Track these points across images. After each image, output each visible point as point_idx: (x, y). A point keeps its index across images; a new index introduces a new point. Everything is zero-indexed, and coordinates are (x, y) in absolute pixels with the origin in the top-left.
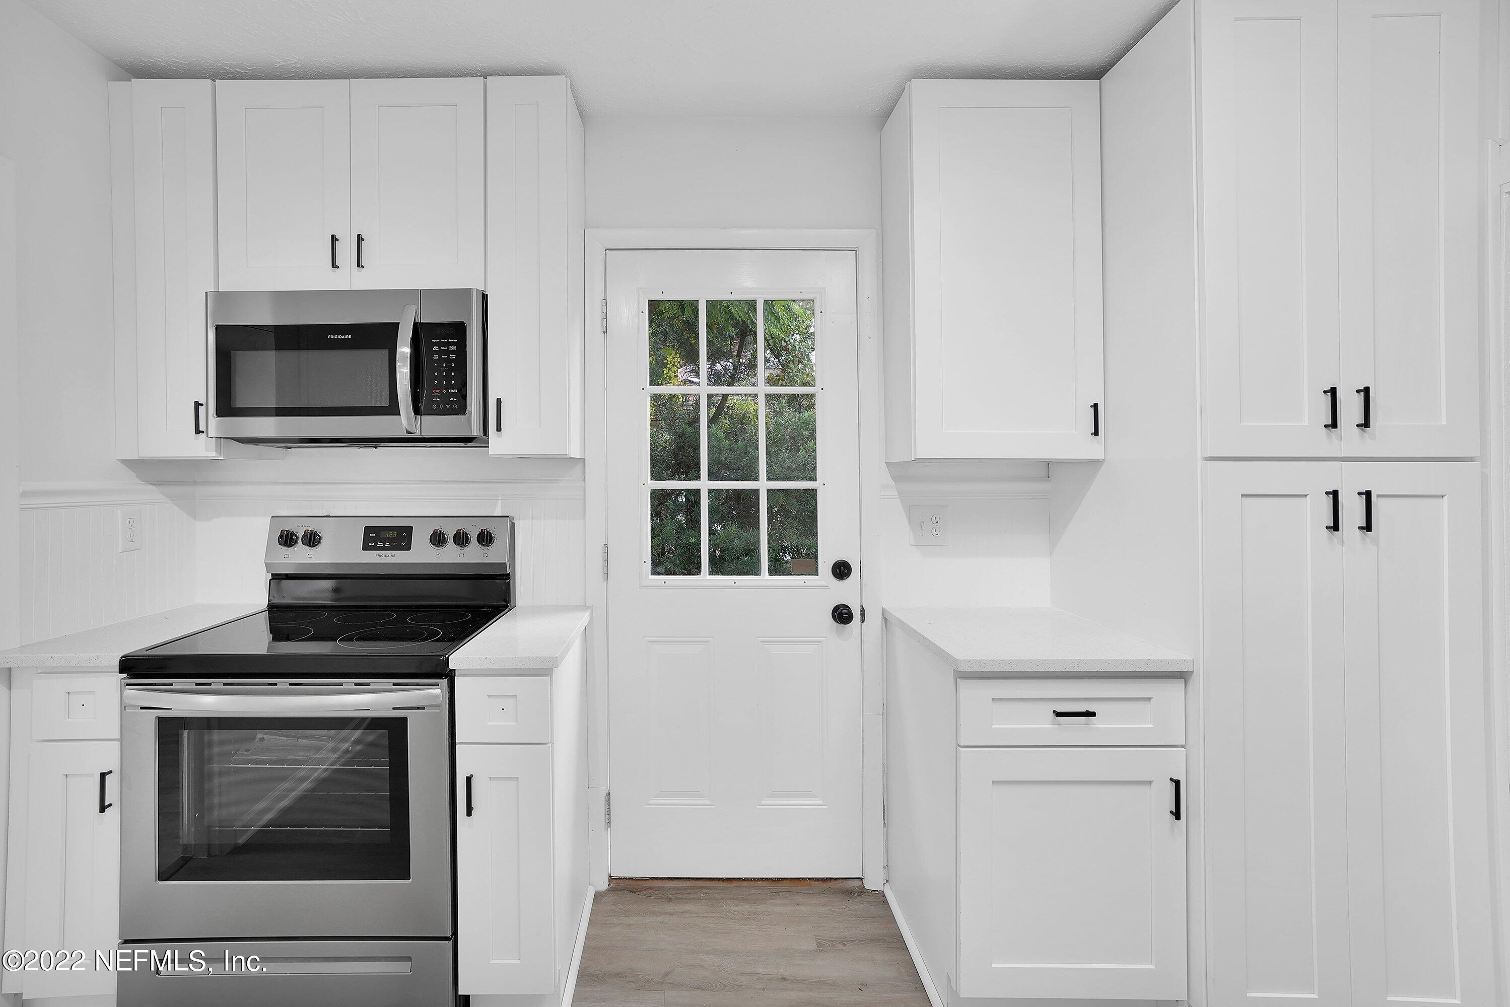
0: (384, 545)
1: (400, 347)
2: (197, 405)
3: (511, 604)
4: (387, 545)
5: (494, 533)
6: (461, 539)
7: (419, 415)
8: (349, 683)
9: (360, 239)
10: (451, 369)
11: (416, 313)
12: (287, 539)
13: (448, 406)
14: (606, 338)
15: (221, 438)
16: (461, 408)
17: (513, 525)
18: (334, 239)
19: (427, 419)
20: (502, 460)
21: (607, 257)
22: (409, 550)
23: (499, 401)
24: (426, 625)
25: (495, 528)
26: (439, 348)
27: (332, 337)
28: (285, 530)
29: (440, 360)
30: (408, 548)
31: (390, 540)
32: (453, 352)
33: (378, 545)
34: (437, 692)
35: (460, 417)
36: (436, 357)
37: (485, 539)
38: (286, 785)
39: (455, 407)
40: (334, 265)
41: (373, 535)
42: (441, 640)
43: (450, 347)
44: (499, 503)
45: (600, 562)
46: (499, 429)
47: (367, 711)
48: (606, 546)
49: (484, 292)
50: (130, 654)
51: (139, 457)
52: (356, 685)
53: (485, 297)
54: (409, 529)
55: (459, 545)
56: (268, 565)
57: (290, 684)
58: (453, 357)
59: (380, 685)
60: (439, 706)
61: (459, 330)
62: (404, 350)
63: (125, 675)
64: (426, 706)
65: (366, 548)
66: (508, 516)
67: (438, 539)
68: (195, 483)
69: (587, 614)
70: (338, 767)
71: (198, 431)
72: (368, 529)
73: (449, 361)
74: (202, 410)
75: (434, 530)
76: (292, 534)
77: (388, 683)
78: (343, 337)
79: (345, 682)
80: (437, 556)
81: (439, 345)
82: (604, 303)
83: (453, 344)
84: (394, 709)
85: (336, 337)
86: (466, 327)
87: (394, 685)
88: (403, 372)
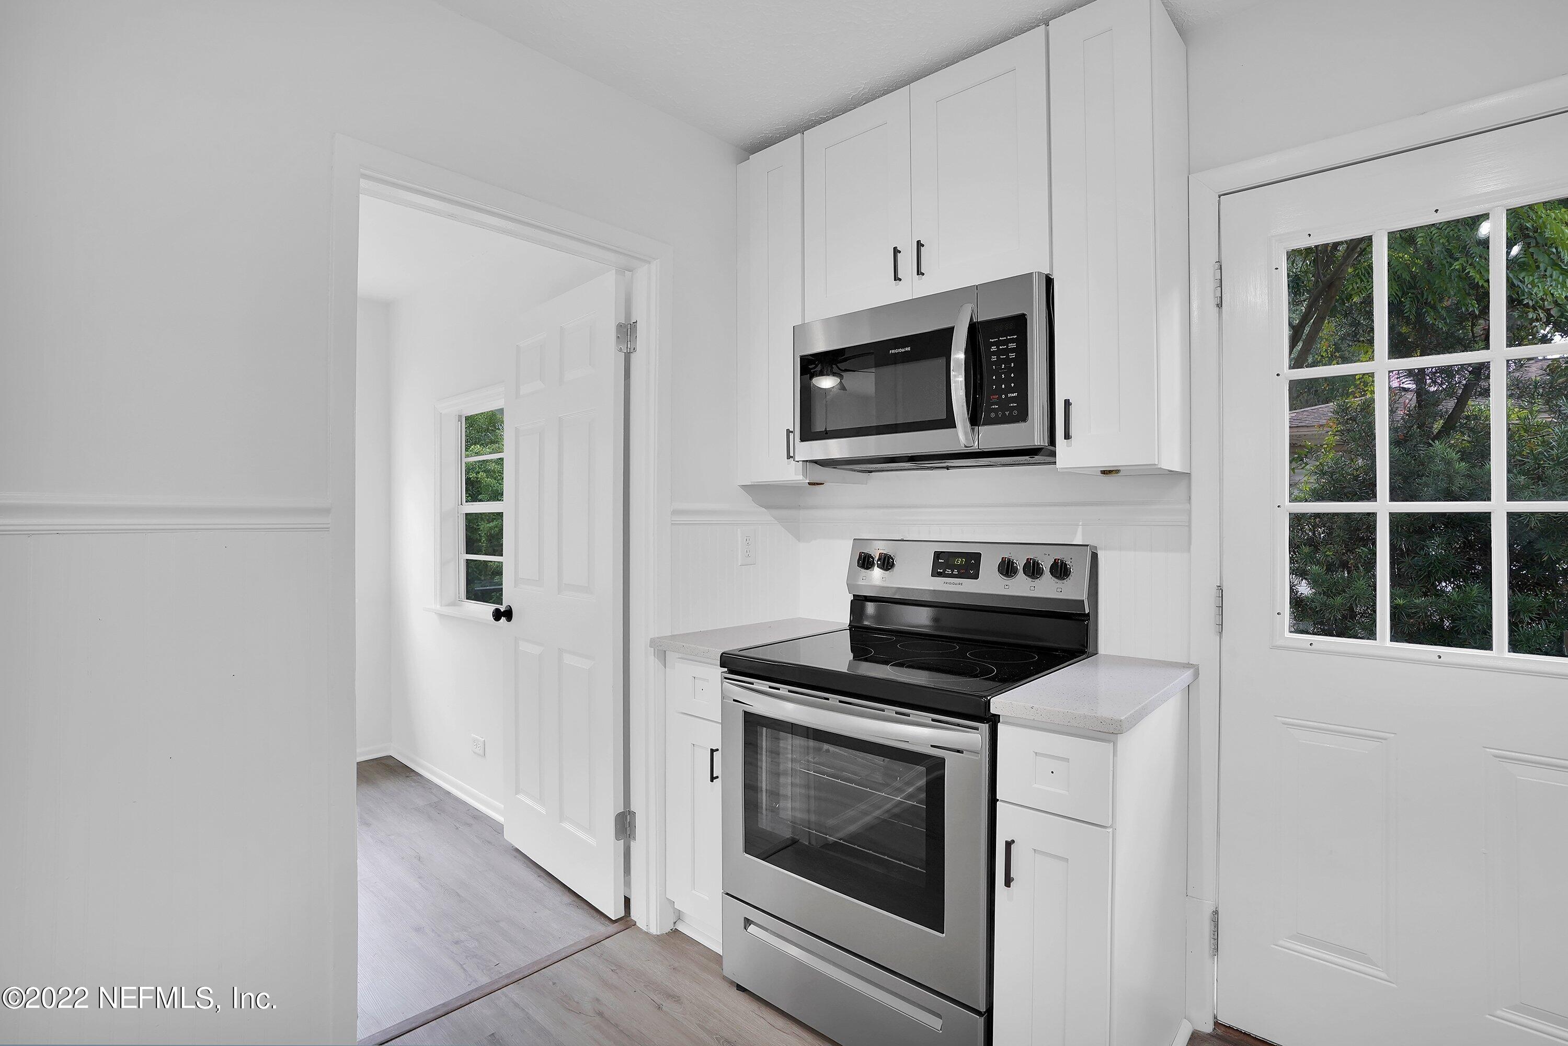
0: (952, 572)
1: (955, 354)
2: (788, 432)
3: (1090, 649)
4: (956, 572)
5: (1071, 564)
6: (1033, 570)
7: (977, 426)
8: (890, 710)
9: (920, 245)
10: (1011, 370)
11: (973, 311)
12: (865, 562)
13: (1007, 413)
14: (1220, 313)
15: (807, 461)
16: (1022, 415)
17: (1095, 557)
18: (896, 251)
19: (983, 429)
20: (1074, 474)
21: (1221, 206)
22: (977, 579)
23: (1067, 403)
24: (980, 661)
25: (1071, 559)
26: (998, 347)
27: (893, 351)
28: (863, 553)
29: (999, 360)
30: (976, 576)
31: (958, 567)
32: (1012, 350)
33: (946, 572)
34: (976, 737)
35: (1021, 425)
36: (994, 358)
37: (1061, 570)
38: (863, 807)
39: (1015, 413)
40: (897, 278)
41: (942, 561)
42: (992, 679)
43: (1009, 345)
44: (1080, 529)
45: (1212, 610)
46: (1067, 436)
47: (907, 744)
48: (1220, 588)
49: (1050, 276)
50: (731, 653)
51: (751, 482)
52: (897, 713)
53: (1049, 282)
54: (977, 556)
55: (1028, 576)
56: (850, 587)
57: (840, 702)
58: (1012, 355)
59: (919, 718)
60: (978, 753)
61: (1018, 324)
62: (958, 356)
63: (726, 669)
64: (966, 750)
65: (935, 574)
66: (1088, 546)
67: (1007, 568)
68: (799, 507)
69: (1187, 673)
70: (915, 803)
71: (789, 457)
72: (938, 555)
73: (1008, 361)
74: (791, 435)
75: (1003, 558)
76: (870, 556)
77: (927, 717)
78: (903, 350)
79: (887, 709)
80: (1006, 587)
81: (997, 344)
82: (1217, 266)
83: (1012, 341)
84: (932, 746)
85: (896, 351)
86: (1027, 319)
87: (933, 720)
88: (958, 380)
